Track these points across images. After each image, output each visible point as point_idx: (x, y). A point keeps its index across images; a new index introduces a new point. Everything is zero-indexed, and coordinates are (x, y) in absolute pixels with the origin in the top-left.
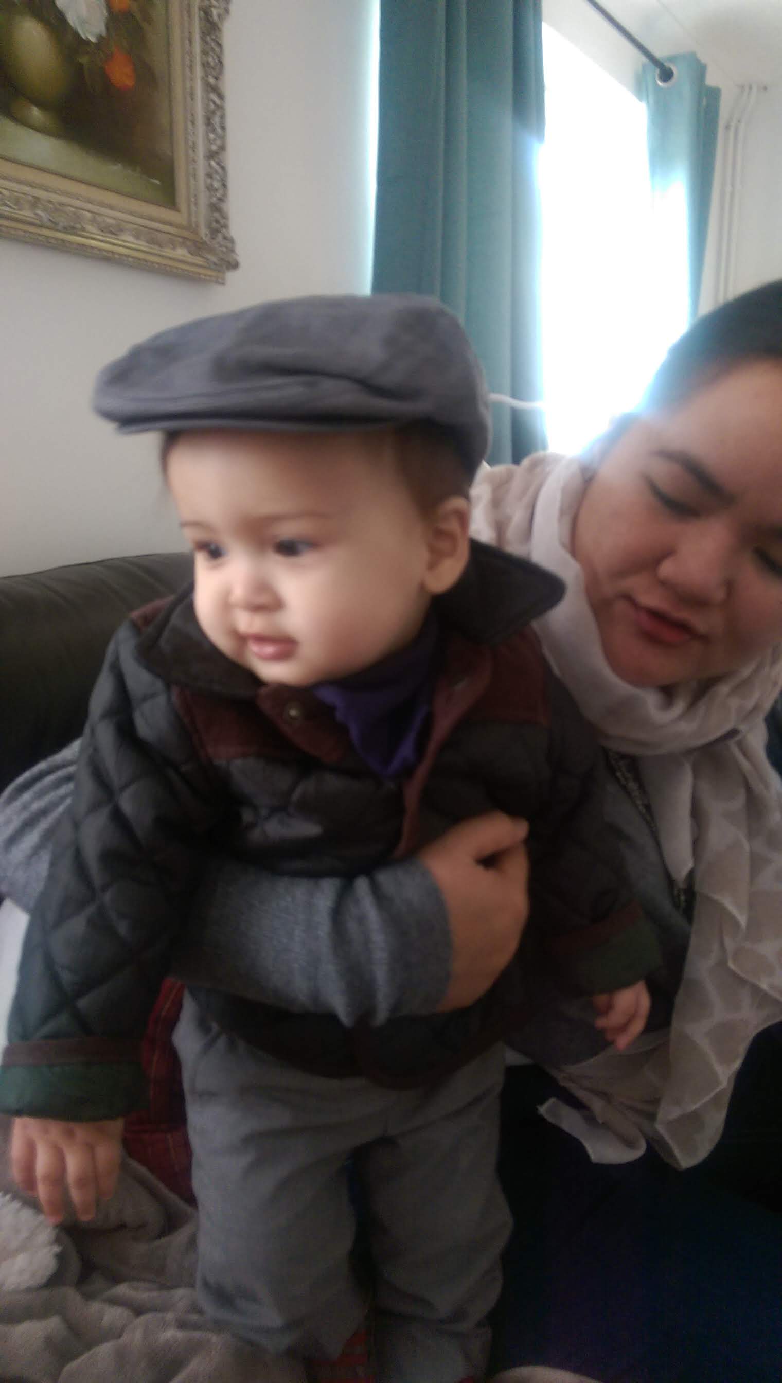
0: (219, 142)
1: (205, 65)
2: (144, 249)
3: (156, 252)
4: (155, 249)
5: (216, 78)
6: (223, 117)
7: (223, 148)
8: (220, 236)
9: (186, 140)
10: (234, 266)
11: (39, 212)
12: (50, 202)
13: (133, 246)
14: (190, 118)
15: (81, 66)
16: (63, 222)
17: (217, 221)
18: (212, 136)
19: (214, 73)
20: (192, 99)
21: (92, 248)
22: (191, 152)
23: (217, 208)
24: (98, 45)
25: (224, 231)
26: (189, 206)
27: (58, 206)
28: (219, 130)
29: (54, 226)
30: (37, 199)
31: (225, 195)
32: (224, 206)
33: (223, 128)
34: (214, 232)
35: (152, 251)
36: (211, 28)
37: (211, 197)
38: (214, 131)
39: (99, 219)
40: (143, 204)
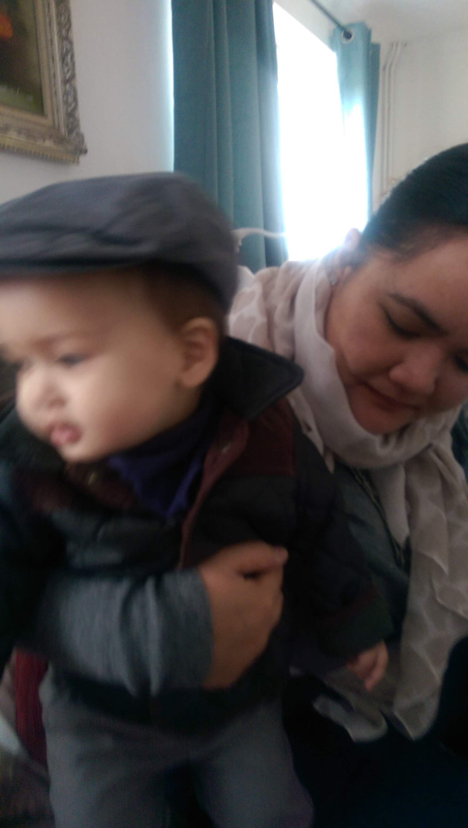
0: (70, 73)
1: (59, 23)
2: (24, 141)
3: (33, 143)
4: (31, 141)
5: (67, 31)
6: (72, 57)
7: (73, 76)
8: (74, 134)
9: (49, 72)
10: (86, 152)
14: (51, 58)
17: (72, 123)
18: (66, 69)
19: (66, 28)
20: (52, 44)
22: (53, 80)
23: (72, 115)
25: (76, 129)
26: (53, 114)
28: (70, 65)
31: (76, 106)
32: (76, 114)
33: (73, 64)
34: (70, 131)
35: (29, 143)
37: (67, 108)
38: (67, 65)
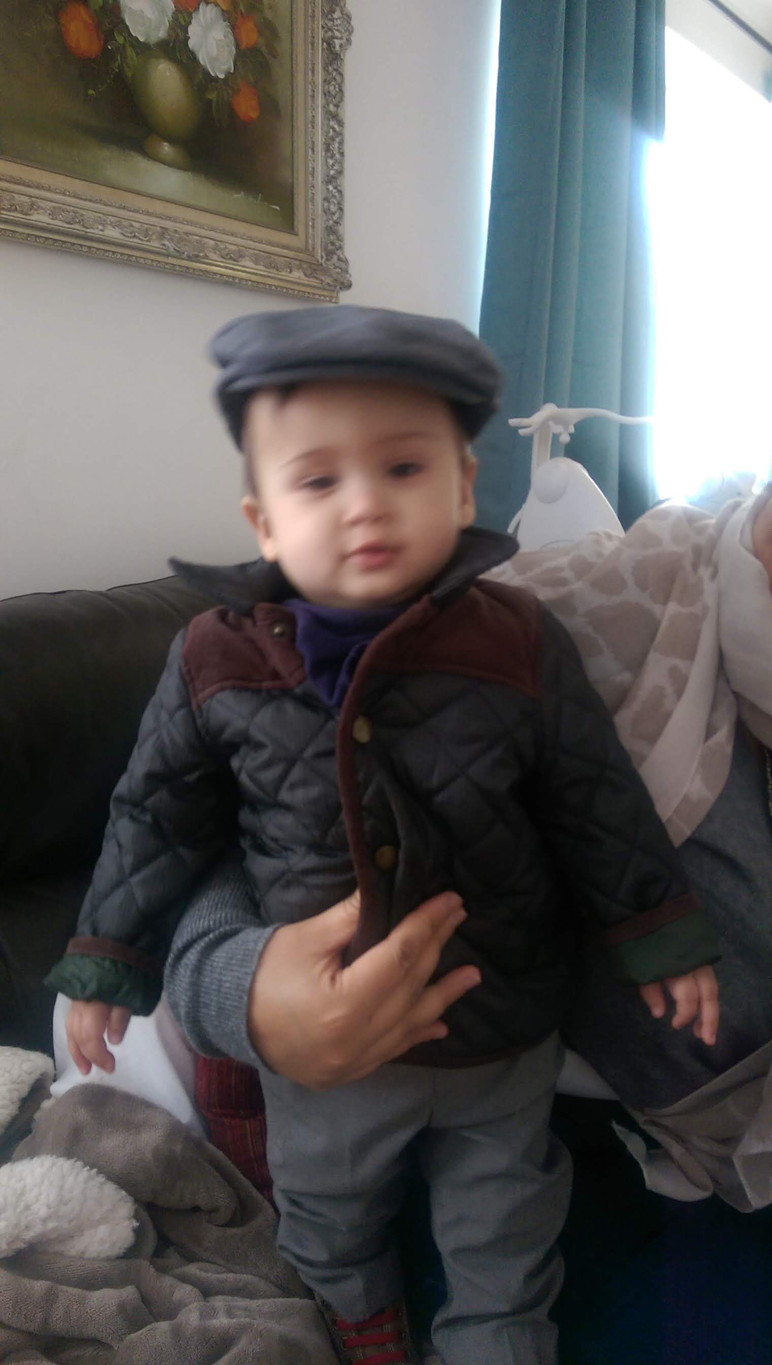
0: (336, 167)
1: (326, 94)
2: (262, 273)
3: (274, 275)
4: (272, 273)
5: (337, 106)
6: (341, 143)
7: (340, 172)
8: (335, 257)
9: (306, 166)
10: (350, 286)
11: (166, 243)
12: (176, 231)
13: (252, 270)
14: (310, 145)
15: (210, 101)
16: (187, 250)
17: (333, 244)
18: (331, 162)
19: (335, 101)
20: (313, 127)
21: (216, 274)
22: (310, 178)
23: (333, 229)
24: (225, 81)
25: (339, 252)
26: (306, 230)
27: (185, 236)
28: (338, 156)
29: (179, 255)
30: (164, 230)
31: (340, 218)
32: (340, 229)
33: (342, 154)
34: (329, 254)
35: (269, 274)
36: (333, 58)
37: (328, 220)
38: (333, 156)
39: (222, 246)
40: (264, 230)
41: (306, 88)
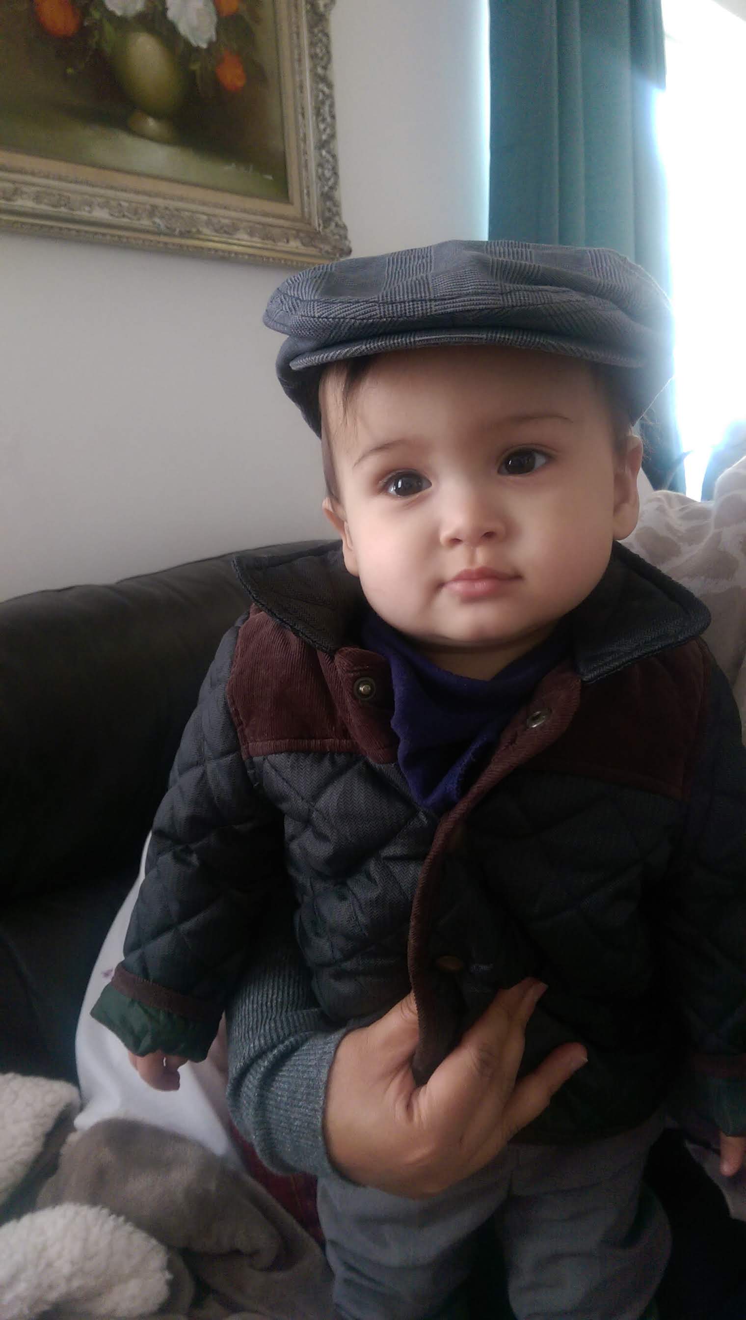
0: (328, 131)
1: (313, 57)
2: (259, 245)
3: (269, 246)
4: (269, 244)
5: (325, 68)
6: (332, 106)
7: (333, 136)
8: (333, 224)
9: (297, 133)
11: (157, 220)
12: (166, 208)
13: (249, 244)
14: (300, 110)
15: (193, 73)
16: (178, 227)
17: (330, 210)
18: (322, 126)
19: (323, 63)
20: (302, 92)
21: (210, 249)
22: (302, 145)
23: (329, 197)
24: (208, 50)
25: (337, 219)
26: (301, 197)
27: (176, 213)
28: (329, 119)
29: (170, 233)
30: (154, 208)
31: (336, 183)
32: (336, 194)
33: (333, 117)
34: (327, 221)
35: (266, 246)
36: (318, 19)
37: (323, 186)
38: (324, 120)
39: (215, 220)
40: (258, 201)
41: (292, 52)
